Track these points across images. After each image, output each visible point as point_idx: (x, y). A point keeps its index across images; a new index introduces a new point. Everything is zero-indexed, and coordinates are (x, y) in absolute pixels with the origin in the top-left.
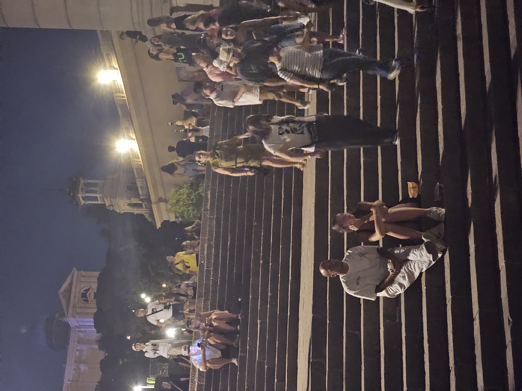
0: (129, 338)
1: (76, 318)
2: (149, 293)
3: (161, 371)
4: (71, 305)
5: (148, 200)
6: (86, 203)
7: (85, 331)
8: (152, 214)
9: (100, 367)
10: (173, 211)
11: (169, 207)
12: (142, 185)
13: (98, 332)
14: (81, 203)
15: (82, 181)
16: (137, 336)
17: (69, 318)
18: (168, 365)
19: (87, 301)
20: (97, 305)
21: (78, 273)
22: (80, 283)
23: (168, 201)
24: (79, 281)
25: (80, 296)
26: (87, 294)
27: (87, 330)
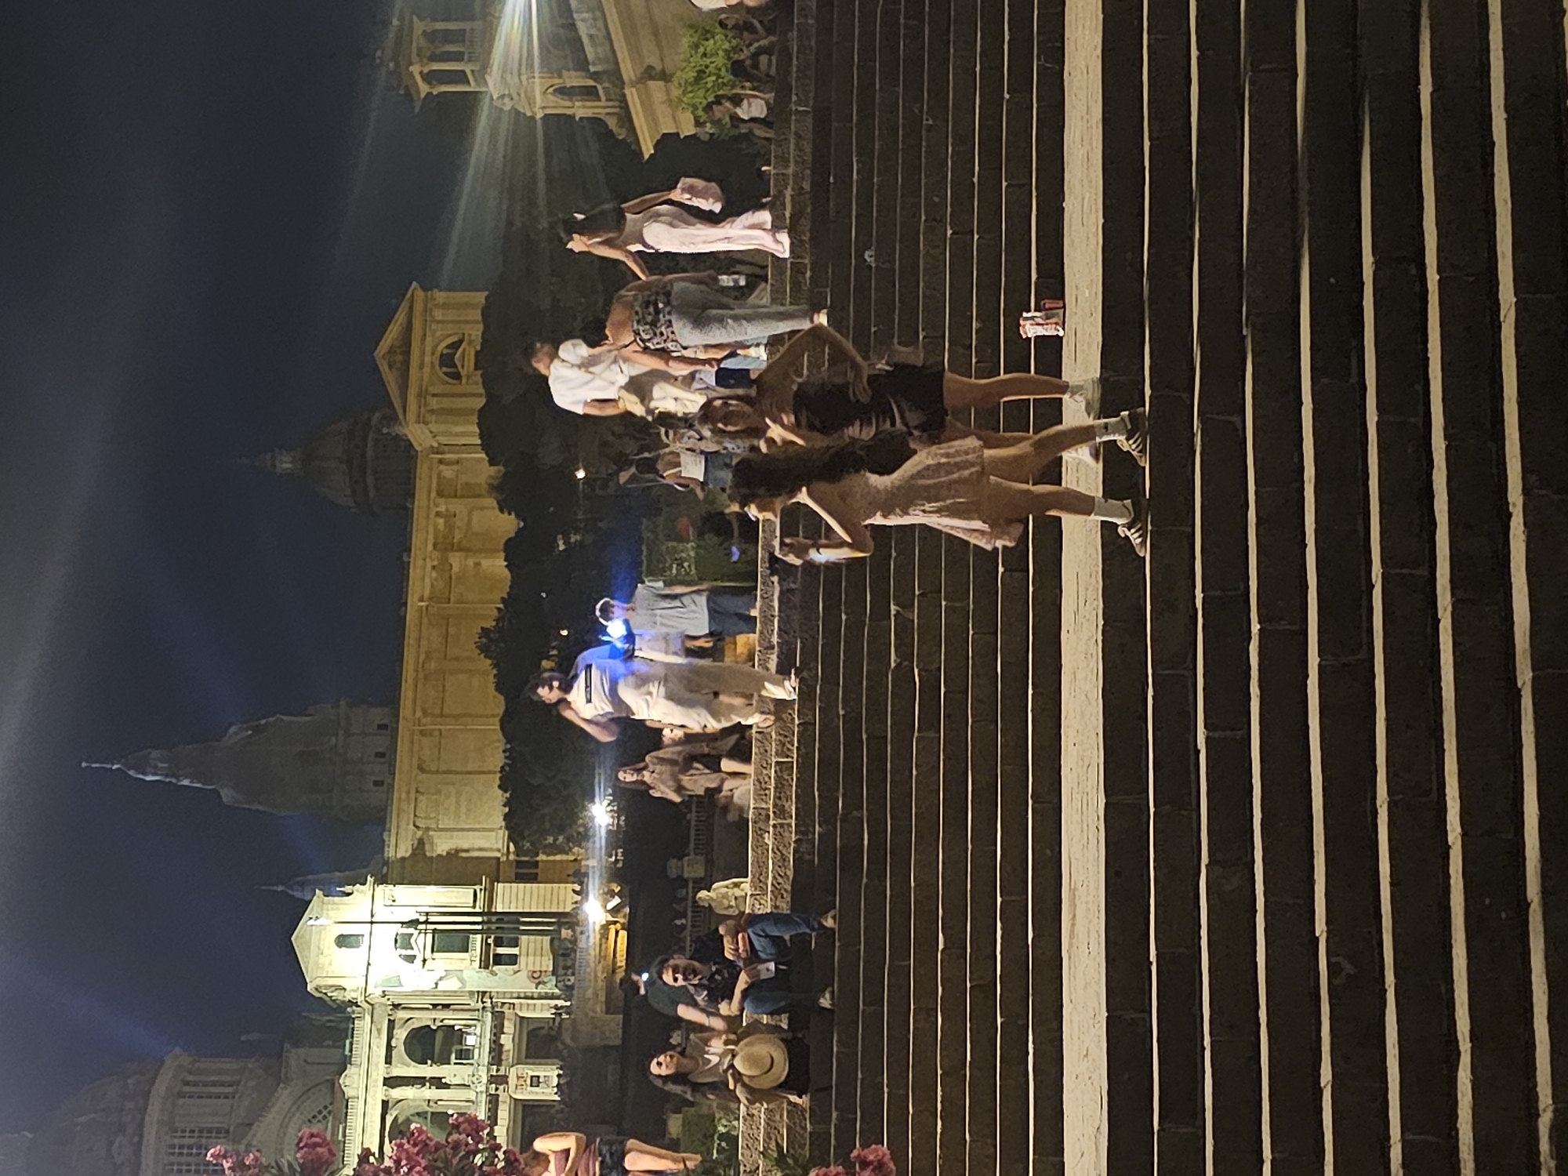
0: (581, 474)
1: (430, 425)
3: (675, 566)
4: (413, 391)
5: (615, 75)
6: (435, 93)
7: (457, 462)
8: (626, 119)
9: (505, 559)
10: (688, 104)
11: (676, 92)
12: (593, 32)
13: (492, 463)
14: (417, 88)
15: (419, 27)
16: (603, 470)
17: (410, 427)
18: (693, 548)
19: (457, 376)
20: (484, 387)
21: (426, 296)
22: (434, 327)
23: (672, 76)
24: (428, 318)
25: (437, 363)
26: (457, 356)
27: (463, 459)
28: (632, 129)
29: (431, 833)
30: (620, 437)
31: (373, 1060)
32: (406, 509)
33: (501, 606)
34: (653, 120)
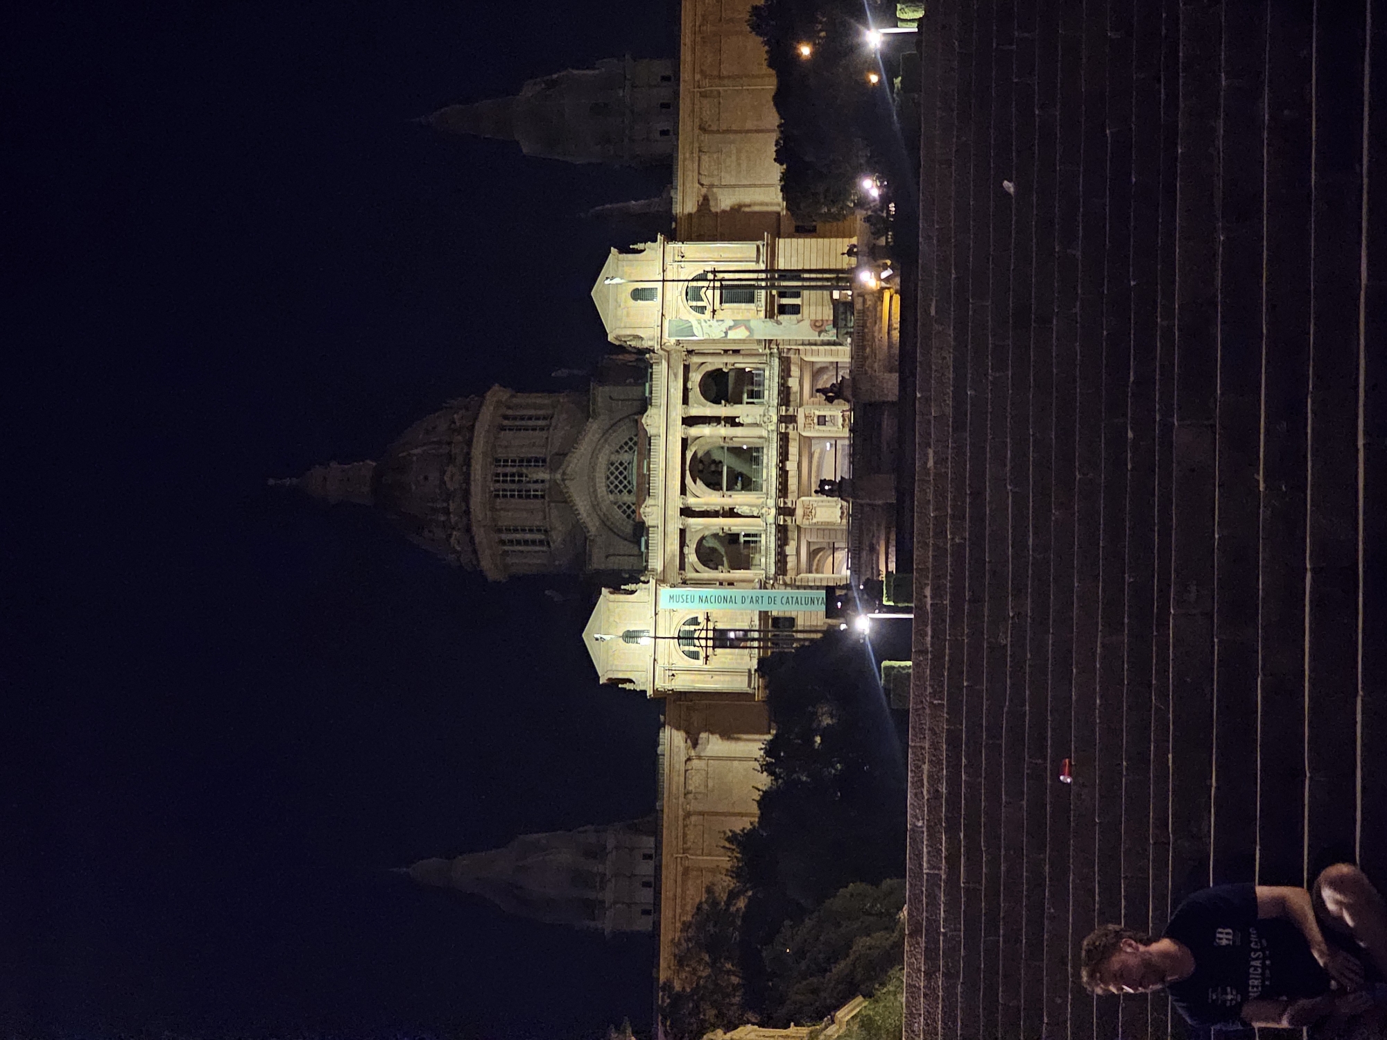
29: (715, 190)
31: (672, 401)
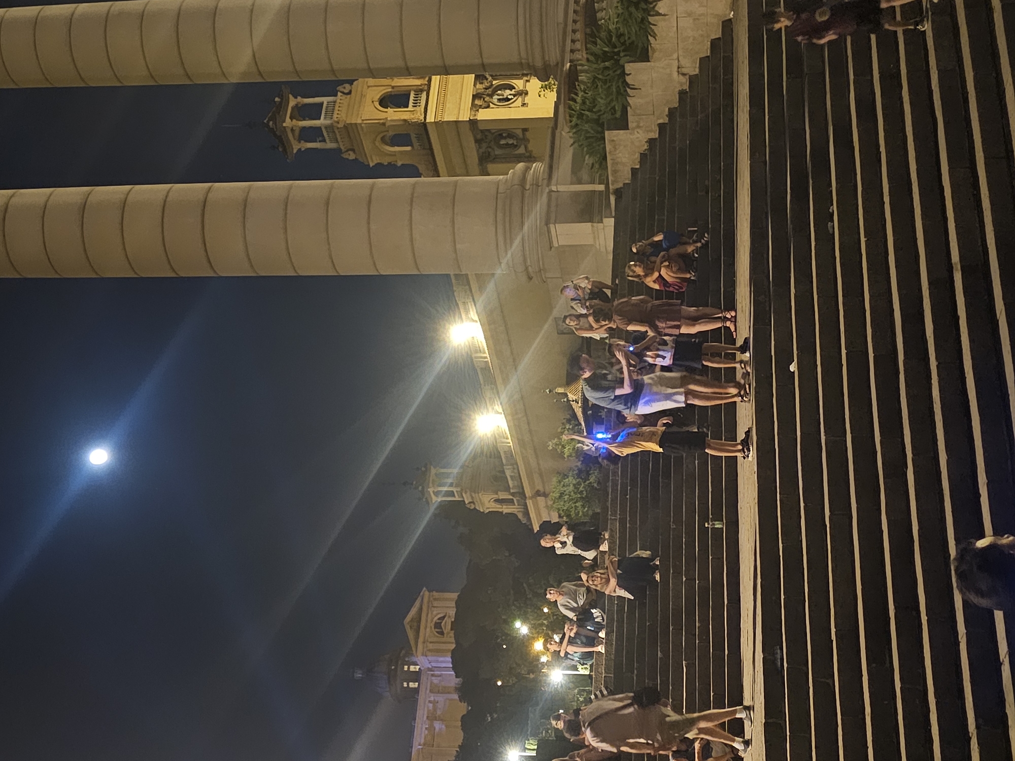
0: (499, 683)
1: (429, 657)
2: (525, 620)
3: (544, 732)
4: (421, 640)
5: (522, 494)
6: (439, 500)
7: (440, 676)
8: (527, 513)
9: (462, 726)
10: (556, 508)
11: (550, 503)
12: (512, 474)
13: (457, 677)
14: (431, 498)
15: (433, 471)
16: (511, 681)
17: (419, 658)
19: (442, 633)
20: (455, 639)
21: (430, 595)
22: (433, 609)
23: (548, 495)
24: (430, 605)
25: (433, 627)
26: (442, 624)
27: (442, 674)
28: (529, 519)
30: (519, 665)
32: (415, 698)
33: (458, 749)
34: (539, 514)
